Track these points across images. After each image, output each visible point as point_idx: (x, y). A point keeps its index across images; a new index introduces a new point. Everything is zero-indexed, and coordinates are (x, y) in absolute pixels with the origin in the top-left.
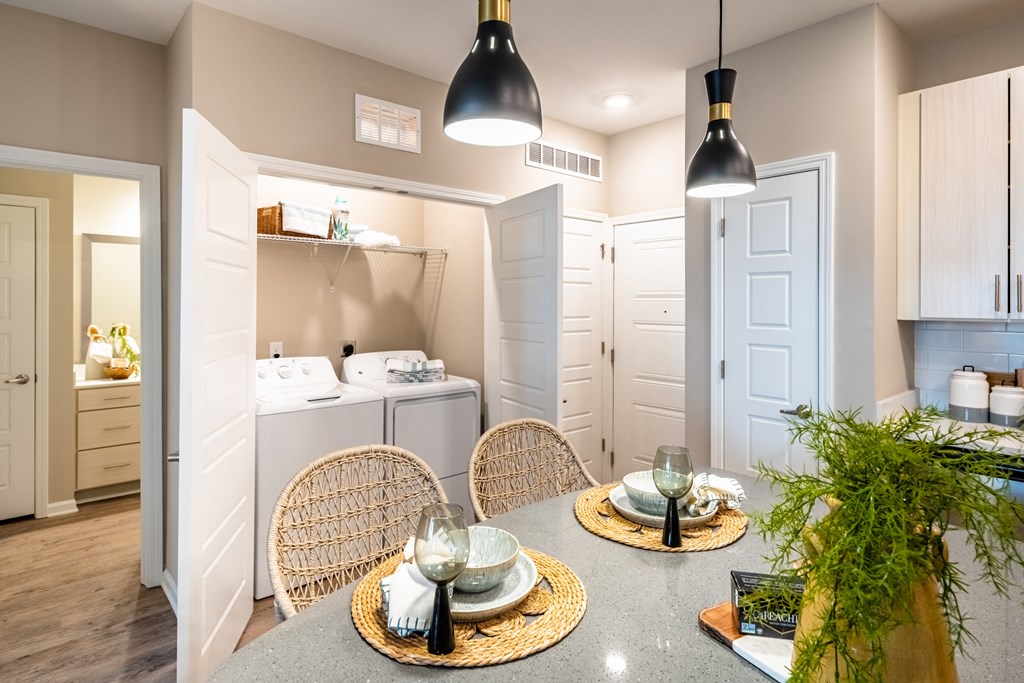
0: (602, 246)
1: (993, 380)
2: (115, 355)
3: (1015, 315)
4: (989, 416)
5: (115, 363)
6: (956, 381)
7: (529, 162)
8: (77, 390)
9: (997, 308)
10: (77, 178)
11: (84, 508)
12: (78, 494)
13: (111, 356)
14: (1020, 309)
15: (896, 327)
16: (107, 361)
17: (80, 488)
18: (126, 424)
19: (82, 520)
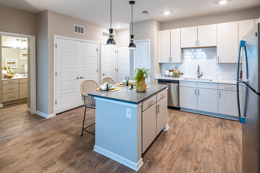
0: (115, 51)
1: (170, 71)
2: (8, 73)
3: (171, 62)
4: (169, 76)
5: (8, 75)
6: (166, 71)
7: (103, 36)
8: (2, 81)
9: (169, 61)
10: (2, 36)
11: (4, 106)
12: (3, 103)
13: (7, 73)
14: (171, 61)
15: (158, 64)
16: (6, 74)
17: (3, 102)
18: (13, 88)
19: (4, 108)
